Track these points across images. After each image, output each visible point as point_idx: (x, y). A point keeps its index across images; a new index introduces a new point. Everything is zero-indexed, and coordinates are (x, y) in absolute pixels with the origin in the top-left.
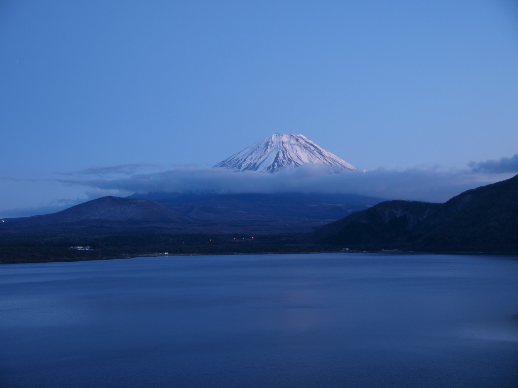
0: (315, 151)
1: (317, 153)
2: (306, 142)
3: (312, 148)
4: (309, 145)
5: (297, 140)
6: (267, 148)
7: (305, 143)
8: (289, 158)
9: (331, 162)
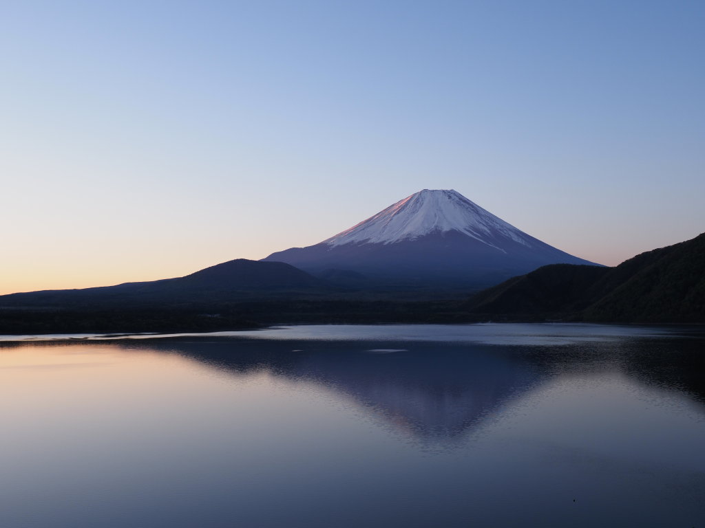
1: (472, 211)
2: (460, 199)
3: (468, 206)
4: (462, 203)
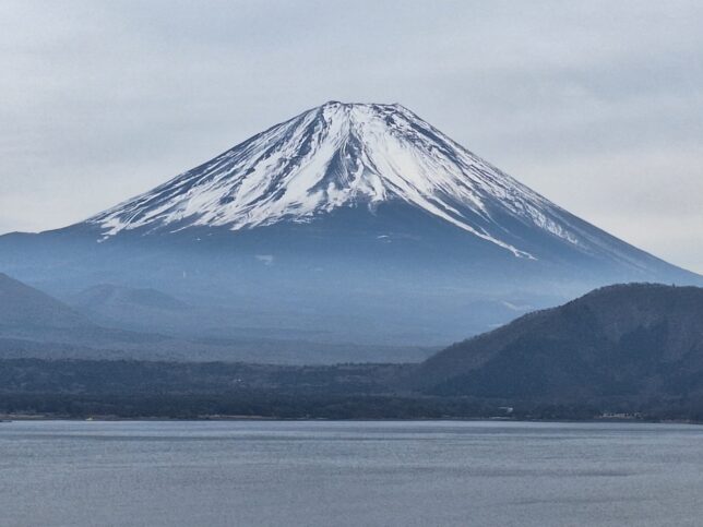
0: (435, 150)
1: (442, 156)
2: (413, 125)
4: (419, 134)
5: (390, 121)
6: (309, 140)
7: (410, 128)
8: (366, 168)
9: (476, 179)
